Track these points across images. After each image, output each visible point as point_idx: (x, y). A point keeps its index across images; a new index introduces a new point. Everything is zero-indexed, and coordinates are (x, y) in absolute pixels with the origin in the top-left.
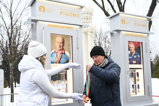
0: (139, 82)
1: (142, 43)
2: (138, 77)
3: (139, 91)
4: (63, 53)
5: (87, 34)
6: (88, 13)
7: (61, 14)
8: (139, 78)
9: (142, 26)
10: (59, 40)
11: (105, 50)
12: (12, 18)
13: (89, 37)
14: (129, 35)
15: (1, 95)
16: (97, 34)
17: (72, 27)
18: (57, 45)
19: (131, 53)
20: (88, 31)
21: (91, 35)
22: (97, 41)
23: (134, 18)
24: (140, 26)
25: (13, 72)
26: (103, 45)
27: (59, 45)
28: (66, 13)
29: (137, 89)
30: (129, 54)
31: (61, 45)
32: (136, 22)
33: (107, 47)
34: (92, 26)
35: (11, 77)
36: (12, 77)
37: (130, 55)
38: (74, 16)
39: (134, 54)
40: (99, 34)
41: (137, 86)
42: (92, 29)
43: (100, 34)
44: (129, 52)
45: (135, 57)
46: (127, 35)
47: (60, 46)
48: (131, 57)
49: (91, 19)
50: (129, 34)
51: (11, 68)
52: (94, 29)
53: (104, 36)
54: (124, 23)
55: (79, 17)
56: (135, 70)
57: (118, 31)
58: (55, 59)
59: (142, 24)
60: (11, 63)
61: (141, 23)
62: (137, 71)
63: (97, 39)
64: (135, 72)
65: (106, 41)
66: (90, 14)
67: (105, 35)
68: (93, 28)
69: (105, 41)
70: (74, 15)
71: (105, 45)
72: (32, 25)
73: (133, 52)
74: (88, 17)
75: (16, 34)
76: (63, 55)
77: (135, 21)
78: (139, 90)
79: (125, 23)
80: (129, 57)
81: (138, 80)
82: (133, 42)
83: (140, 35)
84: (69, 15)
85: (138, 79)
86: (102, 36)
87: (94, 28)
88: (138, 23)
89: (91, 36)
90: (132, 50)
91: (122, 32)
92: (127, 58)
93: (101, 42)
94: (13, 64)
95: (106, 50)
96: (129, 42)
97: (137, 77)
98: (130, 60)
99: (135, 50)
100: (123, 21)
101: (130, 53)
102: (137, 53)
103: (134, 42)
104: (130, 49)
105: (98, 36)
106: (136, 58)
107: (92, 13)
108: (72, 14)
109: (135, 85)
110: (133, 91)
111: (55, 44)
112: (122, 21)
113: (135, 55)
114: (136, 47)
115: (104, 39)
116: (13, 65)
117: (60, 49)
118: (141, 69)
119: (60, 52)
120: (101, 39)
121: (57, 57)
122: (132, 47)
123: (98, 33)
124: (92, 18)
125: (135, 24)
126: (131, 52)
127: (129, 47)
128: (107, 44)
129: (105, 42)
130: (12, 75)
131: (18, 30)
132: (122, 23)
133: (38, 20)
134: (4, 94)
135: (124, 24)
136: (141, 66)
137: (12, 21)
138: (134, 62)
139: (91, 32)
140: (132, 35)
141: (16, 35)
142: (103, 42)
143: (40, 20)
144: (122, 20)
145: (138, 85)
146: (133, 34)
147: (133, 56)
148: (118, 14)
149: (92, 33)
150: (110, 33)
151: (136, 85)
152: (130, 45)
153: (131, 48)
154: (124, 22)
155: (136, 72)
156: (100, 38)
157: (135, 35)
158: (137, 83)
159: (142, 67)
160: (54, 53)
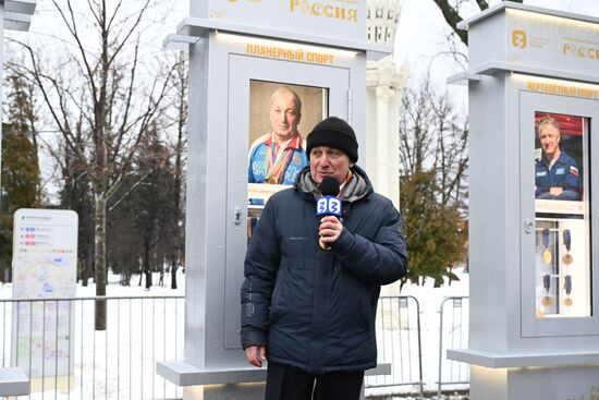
0: (570, 266)
1: (589, 119)
2: (568, 248)
3: (568, 300)
4: (294, 149)
5: (375, 92)
6: (379, 13)
7: (292, 9)
8: (570, 253)
9: (592, 57)
10: (282, 100)
11: (441, 159)
12: (105, 34)
13: (382, 106)
14: (539, 90)
15: (70, 300)
16: (411, 97)
17: (331, 57)
18: (277, 121)
19: (546, 159)
20: (377, 83)
21: (391, 98)
22: (411, 124)
23: (563, 26)
24: (582, 56)
25: (104, 225)
26: (431, 140)
27: (283, 120)
28: (311, 6)
29: (562, 291)
30: (537, 160)
31: (291, 119)
32: (570, 39)
33: (446, 150)
34: (393, 64)
35: (97, 241)
36: (100, 243)
37: (542, 164)
38: (337, 16)
39: (557, 162)
40: (419, 97)
41: (562, 282)
42: (395, 76)
43: (422, 99)
44: (539, 154)
45: (560, 171)
46: (532, 88)
47: (286, 122)
48: (544, 174)
49: (394, 38)
50: (538, 85)
51: (100, 211)
52: (401, 77)
53: (437, 106)
54: (522, 43)
55: (355, 20)
56: (557, 223)
57: (500, 74)
58: (265, 167)
59: (592, 50)
60: (99, 193)
61: (588, 46)
62: (565, 224)
63: (408, 116)
64: (555, 230)
65: (444, 126)
66: (389, 18)
67: (441, 102)
68: (398, 71)
69: (438, 126)
70: (340, 13)
71: (441, 140)
72: (192, 46)
73: (552, 155)
74: (379, 31)
75: (114, 93)
76: (296, 153)
77: (565, 38)
78: (571, 296)
79: (528, 44)
80: (537, 171)
81: (568, 259)
82: (552, 115)
83: (584, 91)
84: (321, 11)
85: (568, 256)
86: (428, 104)
87: (402, 70)
88: (579, 45)
89: (391, 101)
90: (547, 146)
91: (514, 76)
92: (530, 175)
93: (423, 127)
94: (104, 197)
95: (444, 158)
96: (538, 115)
97: (562, 247)
98: (539, 181)
99: (562, 144)
100: (519, 37)
101: (540, 157)
102: (569, 158)
103: (559, 119)
104: (543, 141)
105: (414, 106)
106: (563, 177)
107: (397, 15)
108: (331, 8)
109: (553, 276)
110: (547, 298)
111: (268, 115)
112: (514, 39)
113: (559, 164)
114: (566, 137)
115: (438, 119)
116: (105, 201)
117: (285, 133)
118: (581, 217)
119: (284, 145)
120: (426, 116)
121: (274, 162)
122: (550, 136)
123: (415, 96)
124: (395, 32)
125: (566, 48)
126: (544, 152)
127: (537, 133)
128: (450, 138)
129: (441, 130)
130: (101, 235)
131: (119, 79)
132: (516, 45)
133: (212, 30)
134: (78, 296)
135: (523, 46)
136: (581, 208)
137: (105, 42)
138: (556, 191)
139: (391, 88)
140: (552, 91)
141: (113, 96)
142: (432, 128)
143: (220, 31)
144: (516, 32)
145: (568, 279)
146: (554, 87)
147: (553, 167)
148: (501, 11)
149: (392, 91)
150: (467, 82)
151: (558, 279)
152: (540, 127)
153: (544, 137)
154: (524, 40)
155: (561, 231)
156: (422, 115)
157: (564, 89)
158: (564, 270)
159: (585, 212)
160: (264, 146)
